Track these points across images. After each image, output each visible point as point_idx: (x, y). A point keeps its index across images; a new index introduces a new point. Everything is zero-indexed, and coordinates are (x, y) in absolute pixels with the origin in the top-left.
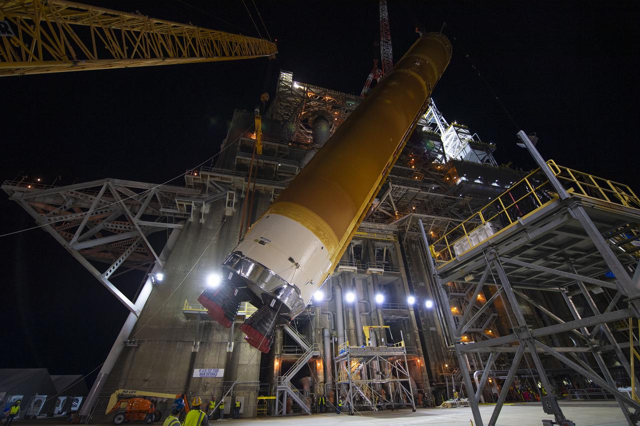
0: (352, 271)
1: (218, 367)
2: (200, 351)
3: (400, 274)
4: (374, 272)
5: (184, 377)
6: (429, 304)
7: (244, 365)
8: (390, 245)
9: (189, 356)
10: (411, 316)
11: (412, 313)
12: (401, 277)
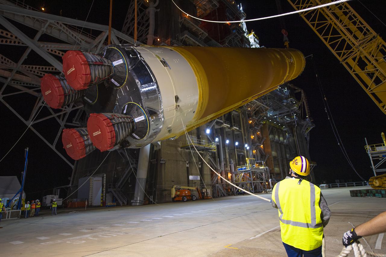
0: (226, 127)
1: (197, 175)
2: (189, 166)
3: (242, 131)
4: (234, 129)
5: (186, 180)
6: (248, 148)
7: (206, 174)
8: (236, 113)
9: (186, 169)
10: (245, 153)
11: (245, 152)
12: (242, 133)
